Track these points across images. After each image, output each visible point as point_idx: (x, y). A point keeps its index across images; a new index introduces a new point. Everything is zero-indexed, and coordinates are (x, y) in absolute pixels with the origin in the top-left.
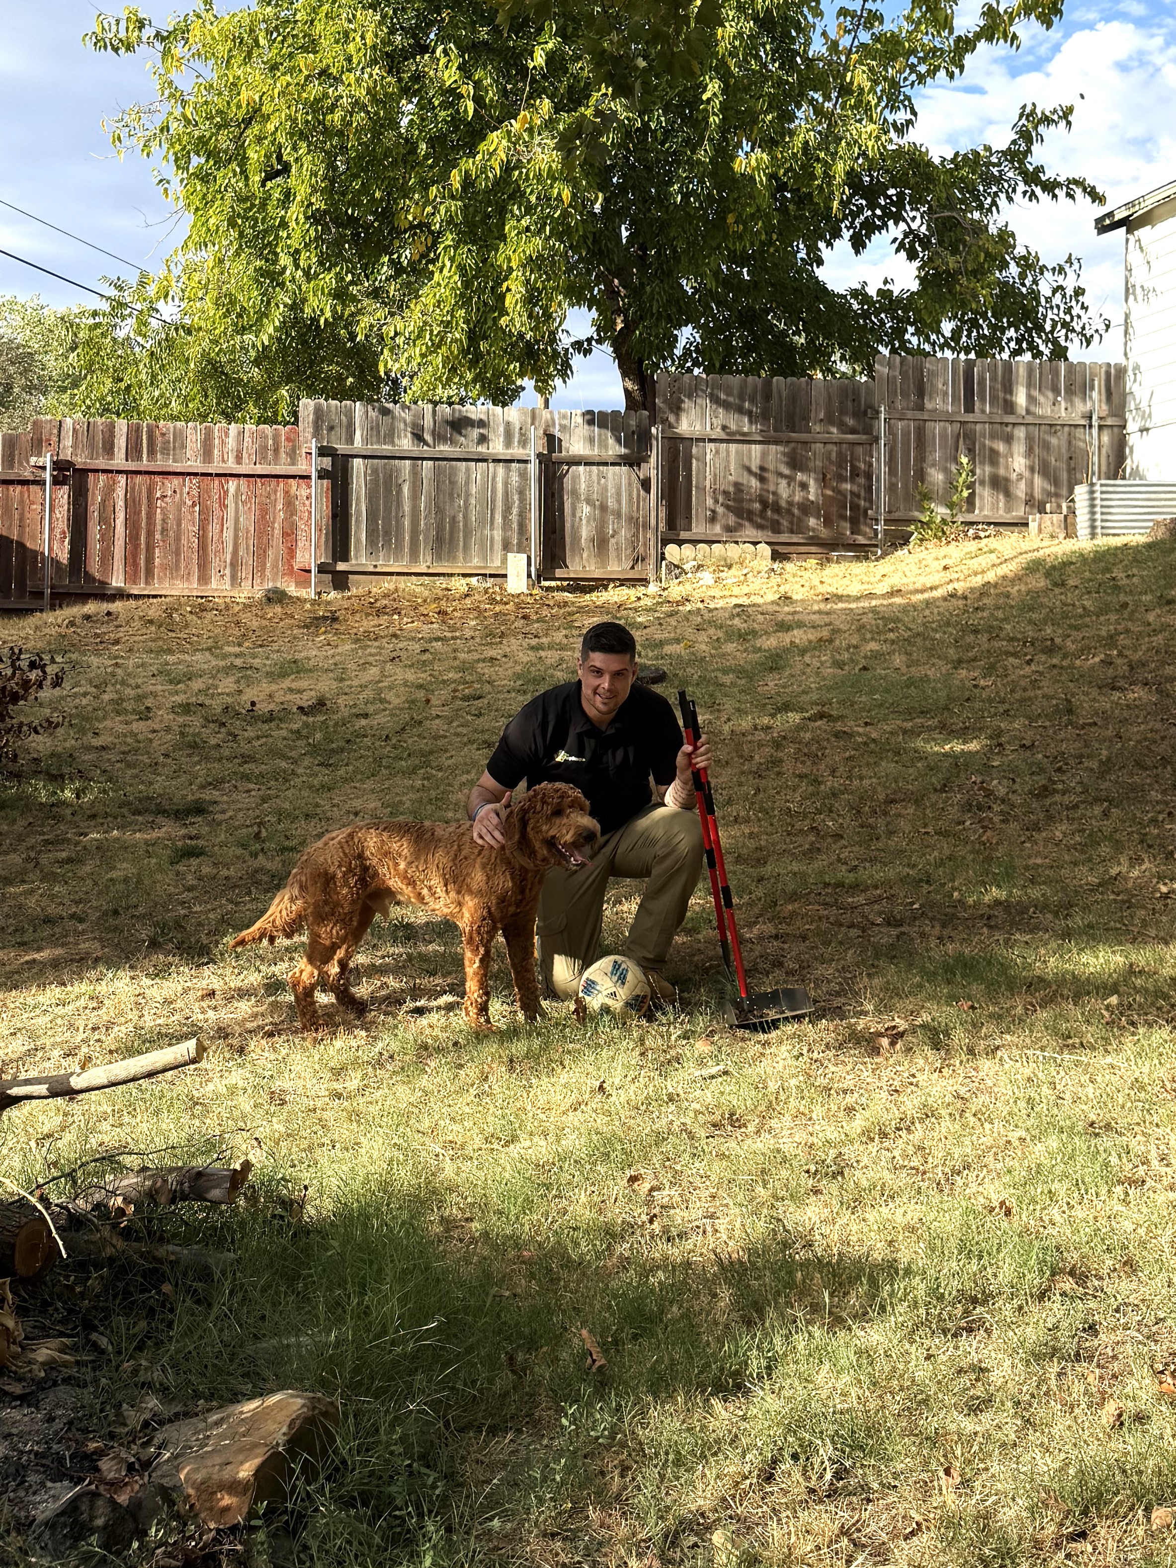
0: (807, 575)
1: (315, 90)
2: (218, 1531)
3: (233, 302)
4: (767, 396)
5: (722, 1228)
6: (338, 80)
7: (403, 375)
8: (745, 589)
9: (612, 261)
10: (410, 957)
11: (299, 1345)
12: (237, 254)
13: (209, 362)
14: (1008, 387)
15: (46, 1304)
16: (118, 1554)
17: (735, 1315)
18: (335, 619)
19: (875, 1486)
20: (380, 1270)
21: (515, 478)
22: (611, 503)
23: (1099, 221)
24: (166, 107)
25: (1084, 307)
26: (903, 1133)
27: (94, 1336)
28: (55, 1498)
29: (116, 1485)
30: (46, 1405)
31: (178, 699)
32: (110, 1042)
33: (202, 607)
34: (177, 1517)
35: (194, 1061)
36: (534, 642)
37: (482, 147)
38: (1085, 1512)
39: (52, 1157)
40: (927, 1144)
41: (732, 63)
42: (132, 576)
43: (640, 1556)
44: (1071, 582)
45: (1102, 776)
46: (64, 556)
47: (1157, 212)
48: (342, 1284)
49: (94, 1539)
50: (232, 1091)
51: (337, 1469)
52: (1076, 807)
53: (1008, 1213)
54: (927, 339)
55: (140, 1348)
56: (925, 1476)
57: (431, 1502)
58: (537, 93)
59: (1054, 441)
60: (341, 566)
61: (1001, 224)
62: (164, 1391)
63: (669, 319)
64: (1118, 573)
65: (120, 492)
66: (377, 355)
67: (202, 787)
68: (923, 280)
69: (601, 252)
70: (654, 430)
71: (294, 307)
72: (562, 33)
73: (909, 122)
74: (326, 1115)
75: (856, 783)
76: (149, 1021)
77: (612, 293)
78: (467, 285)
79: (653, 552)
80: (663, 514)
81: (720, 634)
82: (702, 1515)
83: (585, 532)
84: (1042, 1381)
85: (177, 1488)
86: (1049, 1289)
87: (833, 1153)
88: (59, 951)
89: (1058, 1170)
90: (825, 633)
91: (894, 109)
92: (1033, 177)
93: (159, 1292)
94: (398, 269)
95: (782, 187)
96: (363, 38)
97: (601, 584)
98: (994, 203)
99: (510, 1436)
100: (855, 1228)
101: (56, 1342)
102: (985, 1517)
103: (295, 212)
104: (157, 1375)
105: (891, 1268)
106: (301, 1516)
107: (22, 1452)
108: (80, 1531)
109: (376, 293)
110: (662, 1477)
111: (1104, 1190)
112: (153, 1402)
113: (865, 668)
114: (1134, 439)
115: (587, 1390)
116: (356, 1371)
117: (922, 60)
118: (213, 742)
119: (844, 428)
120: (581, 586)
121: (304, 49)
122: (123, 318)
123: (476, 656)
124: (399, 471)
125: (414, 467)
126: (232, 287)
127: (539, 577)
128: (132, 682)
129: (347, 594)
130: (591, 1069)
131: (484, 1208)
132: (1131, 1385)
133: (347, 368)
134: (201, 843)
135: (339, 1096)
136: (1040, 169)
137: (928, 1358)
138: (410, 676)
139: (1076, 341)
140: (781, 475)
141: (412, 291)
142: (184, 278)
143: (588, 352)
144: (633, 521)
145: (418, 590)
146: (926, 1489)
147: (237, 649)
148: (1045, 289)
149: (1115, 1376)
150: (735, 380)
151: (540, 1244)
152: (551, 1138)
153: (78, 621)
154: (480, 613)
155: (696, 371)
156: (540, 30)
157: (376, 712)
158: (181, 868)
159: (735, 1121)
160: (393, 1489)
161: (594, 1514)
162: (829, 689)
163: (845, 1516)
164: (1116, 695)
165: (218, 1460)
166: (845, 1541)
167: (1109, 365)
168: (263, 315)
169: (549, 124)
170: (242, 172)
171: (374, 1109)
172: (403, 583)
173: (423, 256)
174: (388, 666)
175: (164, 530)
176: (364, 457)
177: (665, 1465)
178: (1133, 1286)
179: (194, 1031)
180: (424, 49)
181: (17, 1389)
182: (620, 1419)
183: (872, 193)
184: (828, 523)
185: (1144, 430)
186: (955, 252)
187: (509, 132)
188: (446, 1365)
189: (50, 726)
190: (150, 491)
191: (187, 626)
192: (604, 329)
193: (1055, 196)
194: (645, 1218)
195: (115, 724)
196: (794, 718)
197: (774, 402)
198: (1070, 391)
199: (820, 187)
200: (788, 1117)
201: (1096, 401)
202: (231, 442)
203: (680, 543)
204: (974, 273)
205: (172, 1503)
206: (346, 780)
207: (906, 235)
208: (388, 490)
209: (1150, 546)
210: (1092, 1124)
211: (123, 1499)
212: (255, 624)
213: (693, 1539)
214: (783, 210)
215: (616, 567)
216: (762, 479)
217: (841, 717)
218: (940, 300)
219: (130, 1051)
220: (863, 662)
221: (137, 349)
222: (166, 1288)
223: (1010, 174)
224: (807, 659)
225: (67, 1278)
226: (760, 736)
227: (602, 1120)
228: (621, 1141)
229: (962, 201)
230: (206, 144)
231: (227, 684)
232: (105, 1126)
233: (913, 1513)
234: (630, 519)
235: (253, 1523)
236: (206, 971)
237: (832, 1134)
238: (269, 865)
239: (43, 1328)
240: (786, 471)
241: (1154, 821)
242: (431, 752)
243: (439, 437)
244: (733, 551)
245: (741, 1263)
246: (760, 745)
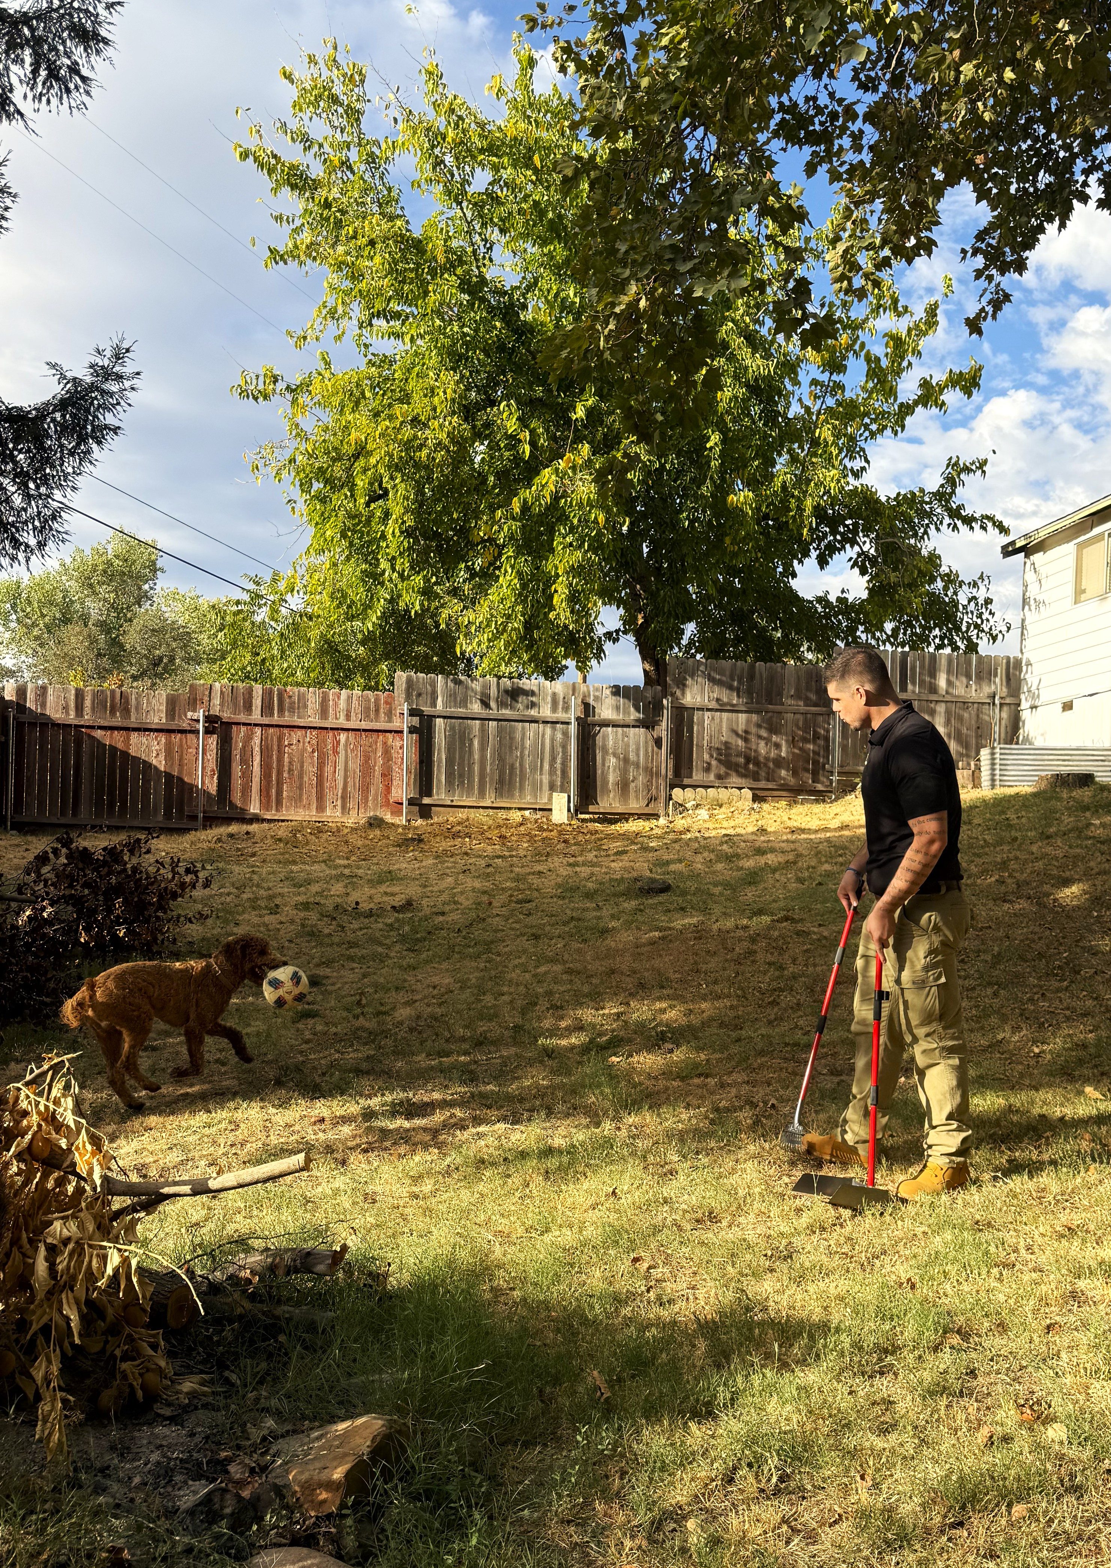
0: (778, 813)
1: (408, 432)
2: (317, 1517)
3: (344, 596)
4: (751, 676)
5: (700, 1297)
6: (425, 425)
7: (475, 655)
8: (732, 823)
9: (635, 570)
10: (473, 1095)
11: (381, 1381)
12: (348, 559)
13: (327, 642)
14: (933, 674)
15: (190, 1349)
16: (242, 1534)
17: (709, 1361)
18: (420, 841)
19: (809, 1487)
20: (444, 1325)
21: (559, 736)
22: (632, 757)
23: (1003, 548)
24: (295, 443)
25: (992, 614)
26: (838, 1228)
27: (227, 1373)
28: (195, 1493)
29: (241, 1484)
30: (189, 1425)
31: (301, 899)
32: (243, 1154)
33: (319, 829)
34: (287, 1507)
35: (302, 1170)
36: (572, 860)
37: (536, 480)
38: (963, 1507)
39: (197, 1240)
40: (854, 1236)
41: (728, 418)
42: (266, 804)
43: (633, 1537)
44: (976, 821)
45: (993, 966)
46: (213, 788)
47: (1048, 542)
48: (415, 1336)
49: (224, 1523)
50: (336, 1192)
51: (408, 1473)
52: (974, 989)
53: (913, 1287)
54: (873, 637)
55: (261, 1382)
56: (845, 1480)
57: (478, 1497)
58: (578, 439)
59: (966, 715)
60: (426, 801)
61: (930, 548)
62: (278, 1414)
63: (677, 617)
64: (1011, 815)
65: (257, 740)
66: (455, 639)
67: (318, 965)
68: (871, 590)
69: (627, 563)
70: (665, 702)
71: (392, 601)
72: (599, 393)
73: (863, 469)
74: (408, 1211)
75: (811, 969)
76: (274, 1140)
77: (635, 596)
78: (524, 586)
79: (663, 794)
80: (671, 765)
81: (712, 856)
82: (680, 1508)
83: (612, 778)
84: (935, 1411)
85: (287, 1486)
86: (941, 1343)
87: (784, 1242)
88: (206, 1086)
89: (951, 1256)
90: (791, 857)
91: (852, 458)
92: (955, 513)
93: (276, 1341)
94: (473, 575)
95: (766, 517)
96: (445, 393)
97: (624, 817)
98: (926, 532)
99: (538, 1449)
100: (799, 1297)
101: (197, 1378)
102: (889, 1511)
103: (391, 527)
104: (274, 1402)
105: (824, 1328)
106: (380, 1507)
107: (170, 1459)
108: (213, 1517)
109: (454, 592)
110: (651, 1479)
111: (984, 1271)
112: (270, 1423)
113: (820, 884)
114: (1025, 715)
115: (596, 1415)
116: (424, 1400)
117: (874, 421)
118: (326, 931)
119: (808, 702)
120: (608, 819)
121: (401, 401)
122: (260, 607)
123: (528, 870)
124: (470, 728)
125: (482, 725)
126: (343, 584)
127: (576, 811)
128: (265, 885)
129: (430, 821)
130: (607, 1179)
131: (524, 1281)
132: (1000, 1414)
133: (432, 649)
134: (315, 1007)
135: (417, 1197)
136: (961, 507)
137: (850, 1393)
138: (477, 884)
139: (985, 639)
140: (760, 737)
141: (482, 590)
142: (307, 577)
143: (616, 640)
144: (649, 771)
145: (484, 819)
146: (846, 1490)
147: (346, 862)
148: (962, 599)
149: (988, 1408)
150: (727, 664)
151: (565, 1308)
152: (575, 1229)
153: (224, 838)
154: (531, 838)
155: (698, 657)
156: (582, 390)
157: (451, 911)
158: (300, 1026)
159: (713, 1217)
160: (449, 1488)
161: (599, 1506)
162: (793, 899)
163: (786, 1509)
164: (1007, 906)
165: (318, 1465)
166: (785, 1528)
167: (1008, 658)
168: (368, 607)
169: (589, 463)
170: (352, 496)
171: (443, 1208)
172: (473, 814)
173: (491, 564)
174: (461, 876)
175: (290, 771)
176: (444, 717)
177: (653, 1471)
178: (1004, 1342)
179: (308, 1149)
180: (493, 403)
181: (167, 1412)
182: (621, 1437)
183: (834, 522)
184: (795, 773)
185: (1033, 707)
186: (895, 569)
187: (557, 469)
188: (491, 1396)
189: (202, 917)
190: (280, 739)
191: (307, 843)
192: (629, 621)
193: (972, 528)
194: (643, 1288)
195: (253, 917)
196: (766, 919)
197: (757, 681)
198: (980, 678)
199: (794, 517)
200: (752, 1216)
201: (998, 685)
202: (342, 704)
203: (684, 787)
204: (910, 586)
205: (282, 1497)
206: (427, 962)
207: (859, 555)
208: (462, 743)
209: (1035, 795)
210: (977, 1223)
211: (246, 1494)
212: (360, 843)
213: (673, 1525)
214: (765, 532)
215: (635, 805)
216: (746, 740)
217: (802, 920)
218: (884, 606)
219: (259, 1162)
220: (819, 879)
221: (271, 631)
222: (282, 1338)
223: (939, 510)
224: (777, 876)
225: (207, 1330)
226: (740, 933)
227: (613, 1216)
228: (627, 1232)
229: (902, 530)
230: (324, 473)
231: (338, 888)
232: (239, 1218)
233: (836, 1508)
234: (646, 769)
235: (344, 1512)
236: (318, 1104)
237: (784, 1228)
238: (367, 1025)
239: (188, 1367)
240: (764, 733)
241: (1031, 1000)
242: (492, 942)
243: (502, 704)
244: (723, 794)
245: (714, 1322)
246: (740, 940)
